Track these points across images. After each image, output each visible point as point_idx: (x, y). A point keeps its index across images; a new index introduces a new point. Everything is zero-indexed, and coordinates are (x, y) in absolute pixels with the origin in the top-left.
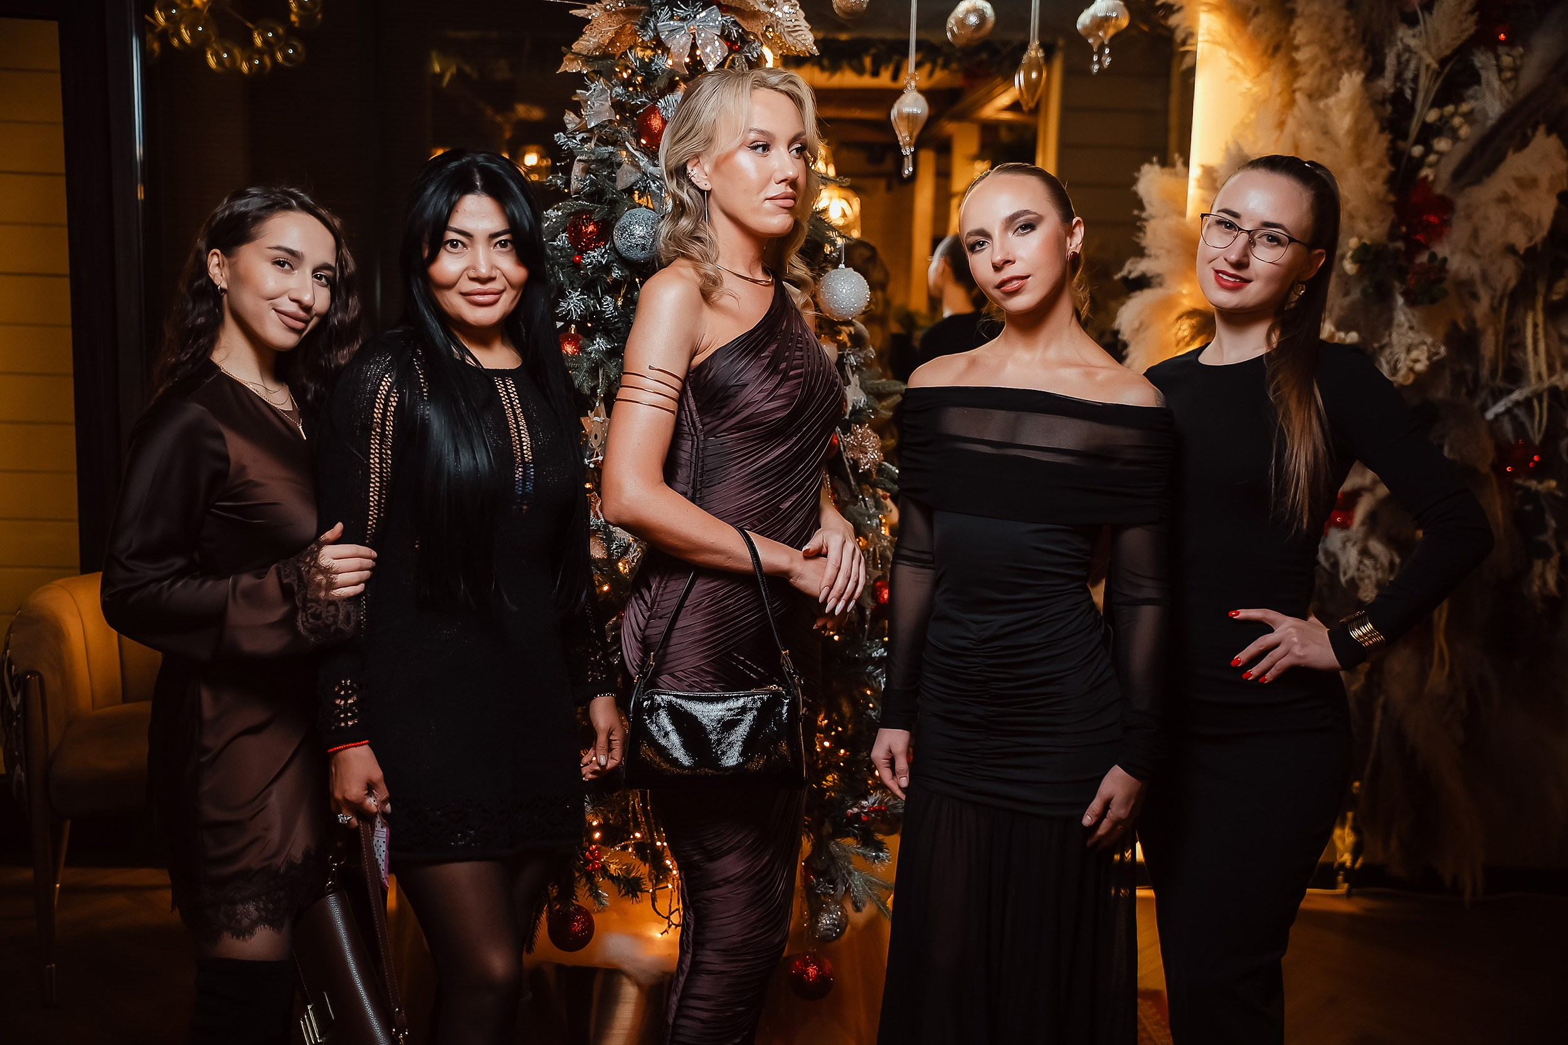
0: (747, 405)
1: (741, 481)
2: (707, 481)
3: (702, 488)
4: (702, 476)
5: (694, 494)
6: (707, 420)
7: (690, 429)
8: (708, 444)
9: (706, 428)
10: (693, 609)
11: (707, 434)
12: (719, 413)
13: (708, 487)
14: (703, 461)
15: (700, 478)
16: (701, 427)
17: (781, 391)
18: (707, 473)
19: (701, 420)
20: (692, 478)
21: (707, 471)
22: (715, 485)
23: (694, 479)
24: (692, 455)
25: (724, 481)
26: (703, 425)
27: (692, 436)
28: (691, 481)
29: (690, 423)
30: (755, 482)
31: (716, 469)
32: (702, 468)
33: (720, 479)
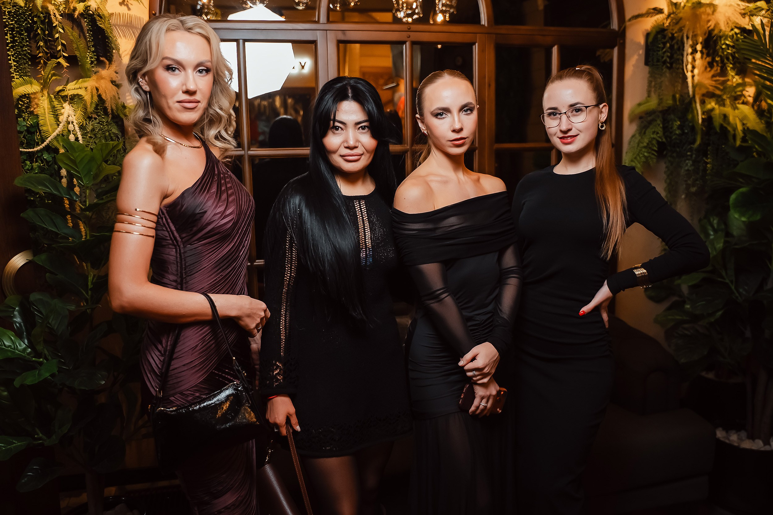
0: (209, 224)
1: (210, 269)
2: (190, 271)
3: (186, 277)
4: (185, 269)
5: (182, 281)
6: (184, 235)
7: (173, 242)
8: (186, 249)
9: (183, 240)
10: (192, 351)
11: (186, 243)
12: (191, 230)
13: (190, 275)
14: (185, 260)
15: (184, 270)
16: (180, 240)
17: (228, 212)
18: (189, 267)
19: (180, 236)
20: (179, 272)
21: (188, 266)
22: (195, 273)
23: (180, 272)
24: (177, 257)
25: (200, 270)
26: (182, 238)
27: (175, 246)
28: (179, 274)
29: (173, 238)
30: (218, 268)
31: (194, 264)
32: (185, 265)
33: (198, 269)
